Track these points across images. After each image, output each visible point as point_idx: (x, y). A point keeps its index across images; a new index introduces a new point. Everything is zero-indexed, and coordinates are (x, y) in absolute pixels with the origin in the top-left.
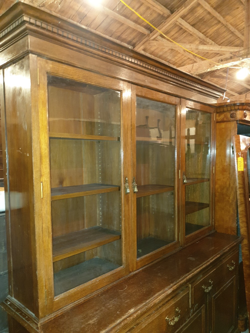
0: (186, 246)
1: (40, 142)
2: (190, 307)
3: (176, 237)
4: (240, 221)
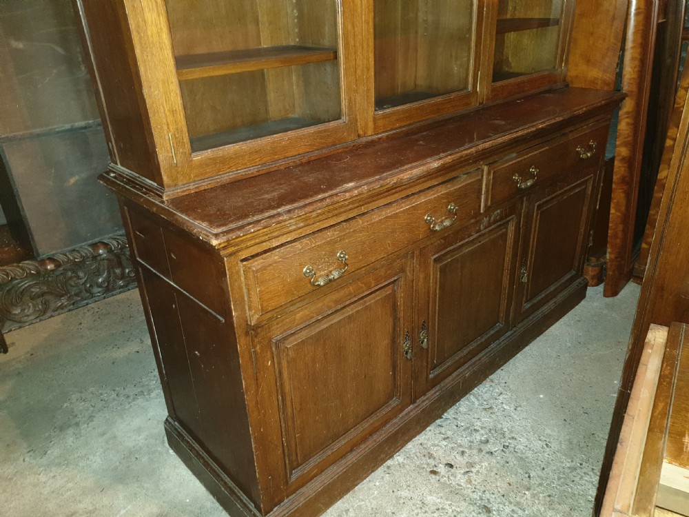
0: (491, 104)
2: (482, 211)
3: (470, 79)
4: (627, 57)
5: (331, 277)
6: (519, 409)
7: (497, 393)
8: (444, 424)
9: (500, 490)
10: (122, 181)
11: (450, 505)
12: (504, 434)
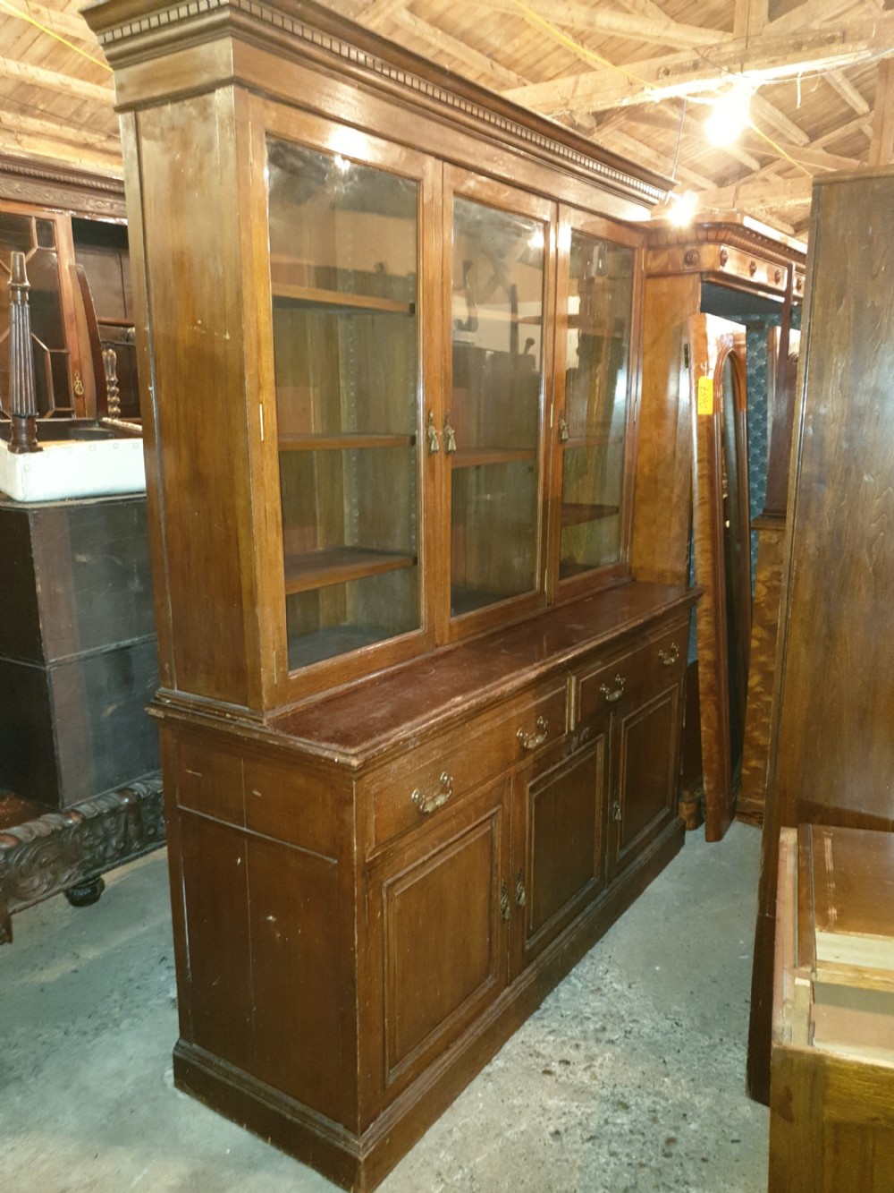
0: (559, 605)
1: (256, 307)
2: (573, 729)
3: (537, 579)
4: (697, 549)
5: (438, 803)
6: (633, 986)
7: (602, 971)
9: (633, 1081)
10: (189, 708)
11: (577, 1107)
12: (622, 1017)
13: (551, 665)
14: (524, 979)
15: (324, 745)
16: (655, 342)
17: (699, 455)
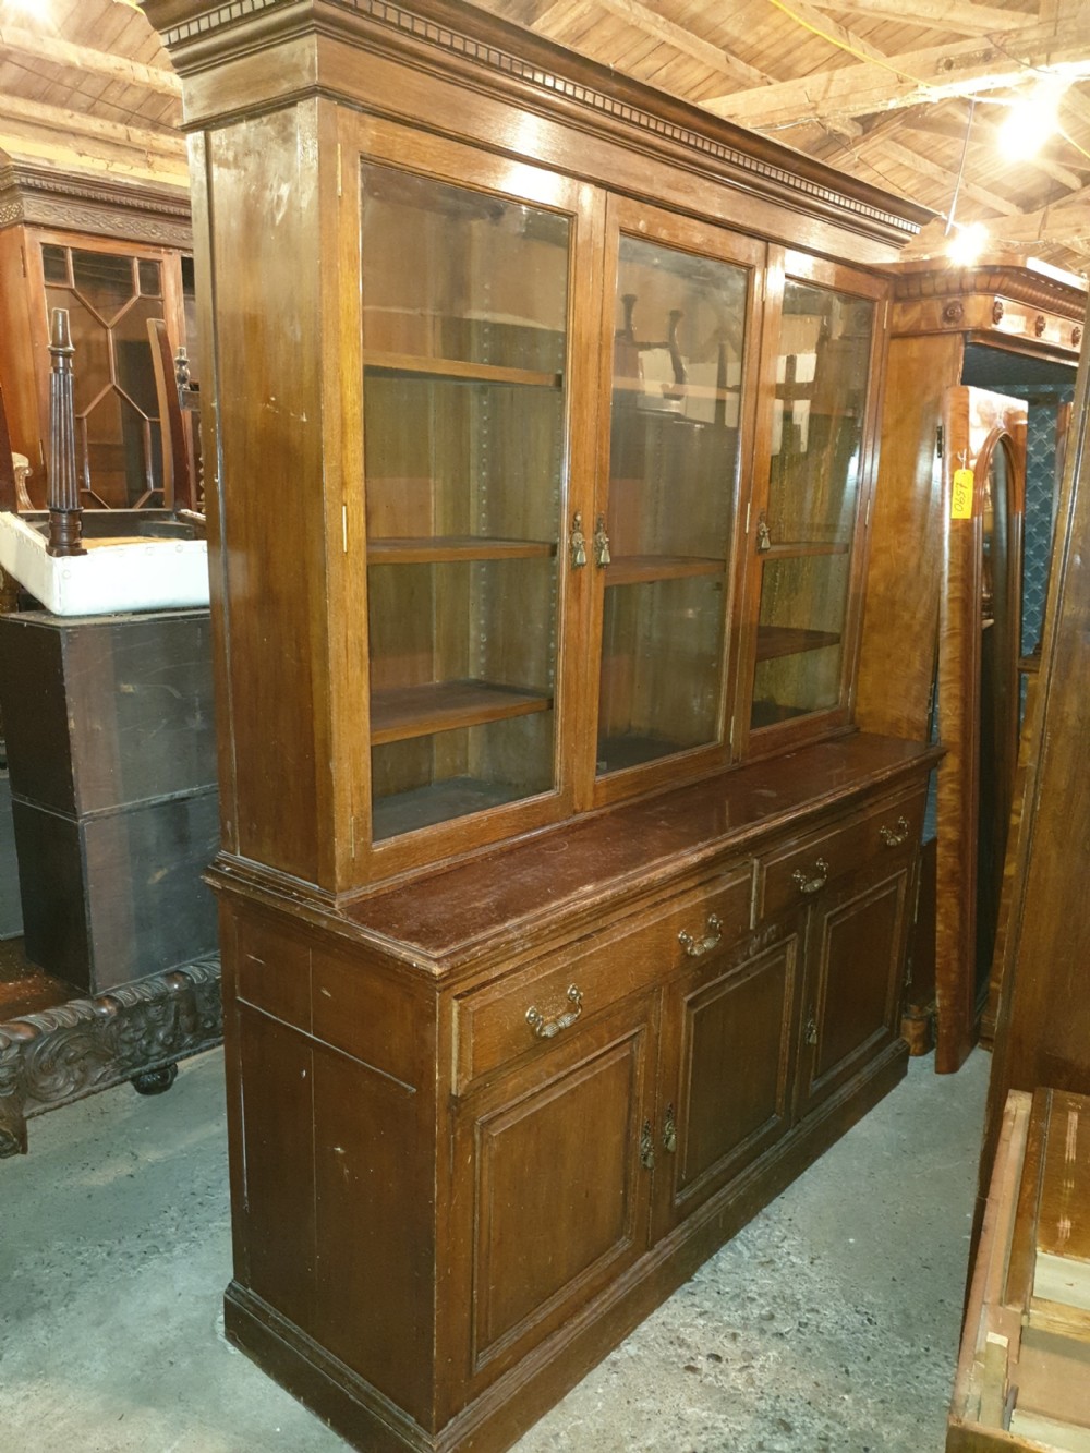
0: (749, 761)
1: (341, 381)
2: (752, 927)
3: (721, 726)
4: (943, 694)
5: (561, 1025)
6: (816, 1262)
7: (778, 1237)
8: (697, 1290)
9: (802, 1394)
10: (250, 880)
11: (724, 1421)
12: (797, 1303)
13: (724, 845)
14: (671, 1242)
15: (403, 943)
16: (899, 422)
17: (950, 572)
